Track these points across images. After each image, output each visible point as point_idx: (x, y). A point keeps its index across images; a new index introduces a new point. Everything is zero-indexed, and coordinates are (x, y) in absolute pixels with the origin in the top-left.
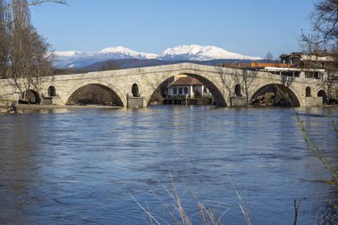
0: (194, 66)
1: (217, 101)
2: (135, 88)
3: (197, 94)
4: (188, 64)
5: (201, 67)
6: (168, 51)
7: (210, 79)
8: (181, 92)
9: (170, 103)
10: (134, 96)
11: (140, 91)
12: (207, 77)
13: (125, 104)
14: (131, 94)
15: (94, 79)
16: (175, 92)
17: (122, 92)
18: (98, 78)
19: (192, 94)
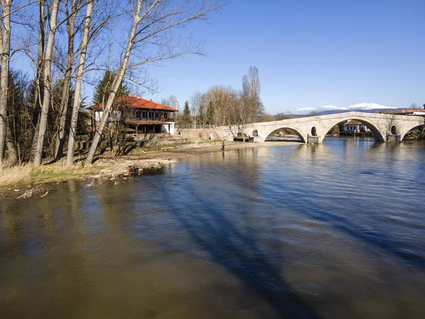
0: (358, 113)
1: (375, 134)
2: (313, 130)
3: (362, 130)
4: (354, 112)
5: (364, 114)
6: (352, 106)
7: (371, 123)
8: (351, 129)
9: (345, 135)
10: (313, 135)
11: (317, 132)
12: (368, 121)
13: (306, 141)
14: (310, 134)
15: (284, 124)
16: (348, 128)
17: (304, 132)
18: (287, 124)
19: (359, 131)
